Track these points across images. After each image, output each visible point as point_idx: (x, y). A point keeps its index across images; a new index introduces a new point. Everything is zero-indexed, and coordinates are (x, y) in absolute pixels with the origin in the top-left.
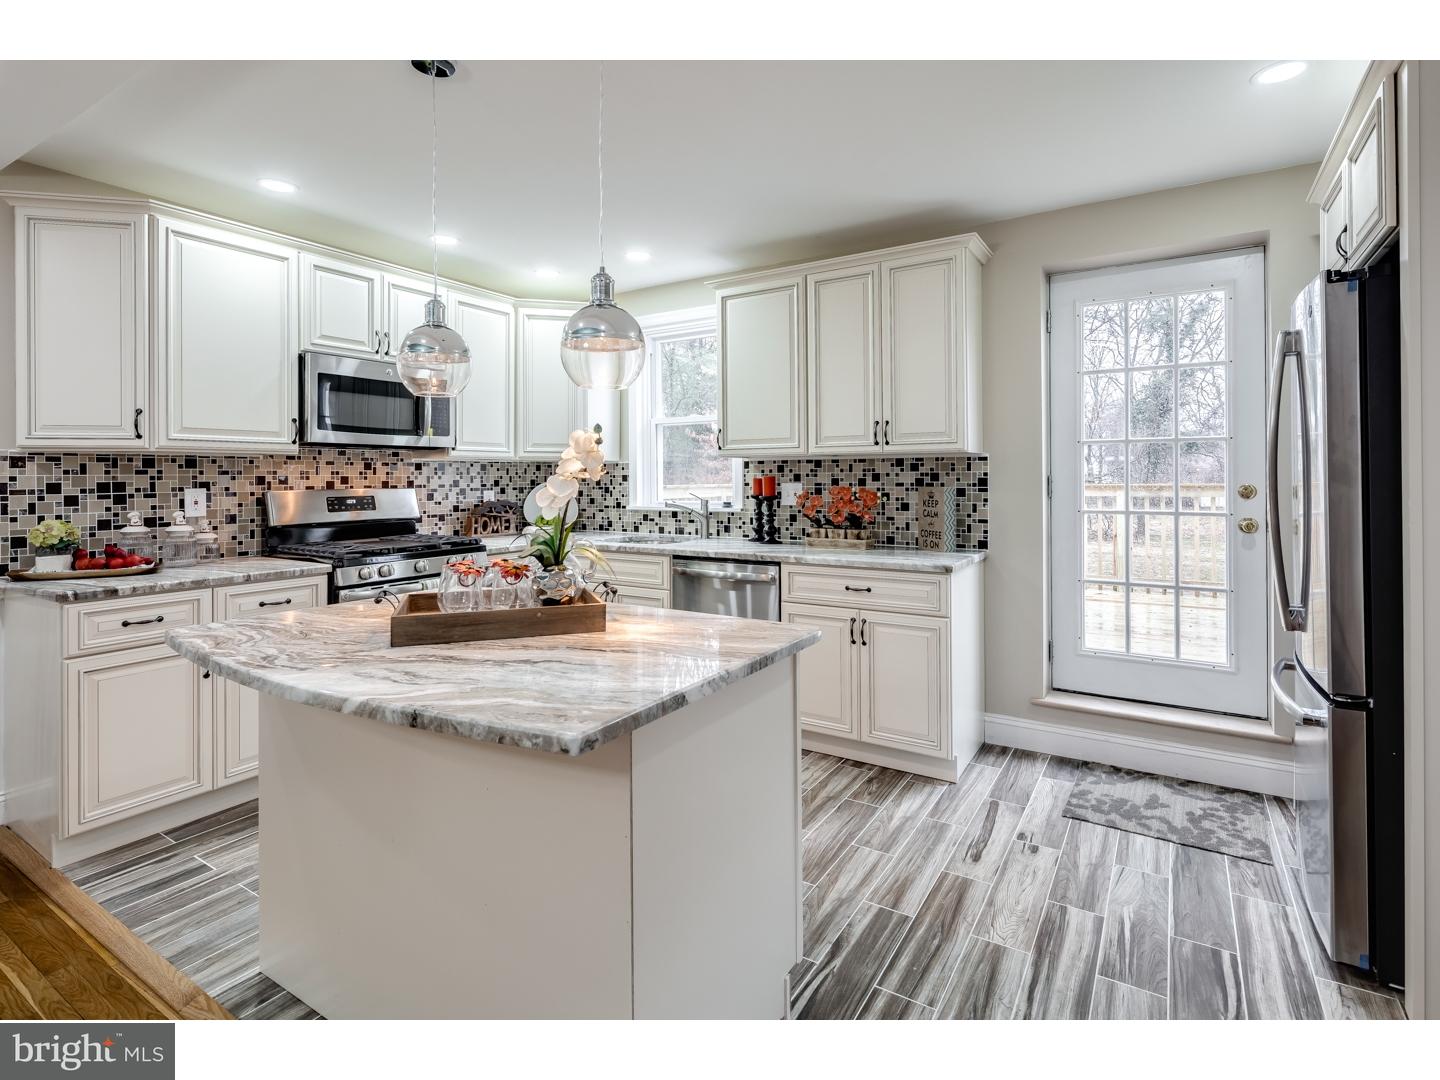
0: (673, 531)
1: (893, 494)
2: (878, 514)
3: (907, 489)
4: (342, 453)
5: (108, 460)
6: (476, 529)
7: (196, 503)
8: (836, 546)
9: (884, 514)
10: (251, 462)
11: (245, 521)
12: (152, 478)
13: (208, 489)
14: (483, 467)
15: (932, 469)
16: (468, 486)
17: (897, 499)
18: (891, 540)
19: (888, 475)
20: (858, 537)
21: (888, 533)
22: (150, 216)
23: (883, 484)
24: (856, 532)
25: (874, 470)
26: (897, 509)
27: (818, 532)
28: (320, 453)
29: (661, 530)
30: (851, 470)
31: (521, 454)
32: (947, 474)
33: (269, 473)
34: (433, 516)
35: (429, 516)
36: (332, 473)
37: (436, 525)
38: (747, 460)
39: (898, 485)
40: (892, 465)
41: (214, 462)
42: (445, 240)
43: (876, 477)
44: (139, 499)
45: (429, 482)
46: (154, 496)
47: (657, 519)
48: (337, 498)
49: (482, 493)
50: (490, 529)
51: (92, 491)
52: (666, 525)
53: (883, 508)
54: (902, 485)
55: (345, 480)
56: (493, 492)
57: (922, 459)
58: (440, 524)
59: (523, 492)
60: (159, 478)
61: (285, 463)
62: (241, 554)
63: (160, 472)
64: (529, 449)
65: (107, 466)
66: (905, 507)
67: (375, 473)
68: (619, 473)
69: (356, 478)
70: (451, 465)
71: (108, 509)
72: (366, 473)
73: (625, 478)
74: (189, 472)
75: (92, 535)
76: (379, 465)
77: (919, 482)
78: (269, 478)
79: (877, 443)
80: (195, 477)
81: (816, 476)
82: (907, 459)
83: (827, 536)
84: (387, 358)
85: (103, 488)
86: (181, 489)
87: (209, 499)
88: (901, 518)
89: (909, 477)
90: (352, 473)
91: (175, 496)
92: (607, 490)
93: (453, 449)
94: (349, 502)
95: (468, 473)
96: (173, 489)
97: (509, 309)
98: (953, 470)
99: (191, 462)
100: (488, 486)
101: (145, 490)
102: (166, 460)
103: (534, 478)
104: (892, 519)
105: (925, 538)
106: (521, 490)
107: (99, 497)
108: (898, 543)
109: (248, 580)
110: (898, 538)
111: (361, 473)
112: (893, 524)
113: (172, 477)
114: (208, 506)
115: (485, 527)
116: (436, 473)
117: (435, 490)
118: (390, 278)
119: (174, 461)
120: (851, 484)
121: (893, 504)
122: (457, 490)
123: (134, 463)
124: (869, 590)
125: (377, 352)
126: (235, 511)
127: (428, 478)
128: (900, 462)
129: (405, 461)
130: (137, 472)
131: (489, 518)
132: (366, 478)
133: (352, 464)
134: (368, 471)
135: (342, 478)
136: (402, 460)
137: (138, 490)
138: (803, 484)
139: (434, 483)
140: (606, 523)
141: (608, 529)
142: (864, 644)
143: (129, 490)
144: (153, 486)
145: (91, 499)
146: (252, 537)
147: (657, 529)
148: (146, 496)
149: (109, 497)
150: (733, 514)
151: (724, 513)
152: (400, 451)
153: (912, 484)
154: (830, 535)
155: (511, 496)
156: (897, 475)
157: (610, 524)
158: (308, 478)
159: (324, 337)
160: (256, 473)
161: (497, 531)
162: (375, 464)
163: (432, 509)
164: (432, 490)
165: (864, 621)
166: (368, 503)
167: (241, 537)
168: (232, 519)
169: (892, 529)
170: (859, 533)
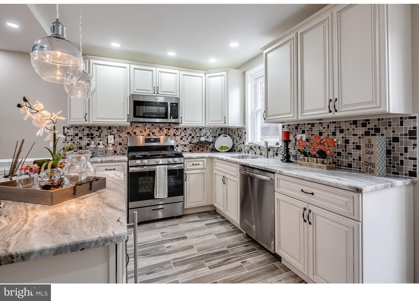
0: (259, 154)
1: (351, 140)
2: (343, 151)
3: (360, 138)
4: (153, 125)
5: (89, 127)
6: (195, 150)
7: (111, 139)
8: (312, 166)
9: (346, 151)
10: (126, 128)
11: (124, 145)
12: (100, 132)
13: (114, 136)
14: (201, 129)
15: (375, 126)
16: (195, 135)
17: (354, 143)
18: (350, 166)
19: (348, 130)
20: (323, 163)
21: (348, 161)
22: (89, 60)
23: (345, 135)
24: (322, 160)
25: (340, 127)
26: (354, 149)
27: (304, 159)
28: (146, 125)
29: (255, 153)
30: (328, 128)
31: (207, 124)
32: (386, 129)
33: (131, 131)
34: (182, 145)
35: (181, 145)
36: (150, 131)
37: (183, 148)
38: (283, 124)
39: (354, 135)
40: (351, 124)
41: (116, 128)
42: (171, 54)
43: (342, 131)
44: (97, 138)
45: (181, 134)
46: (100, 137)
47: (254, 148)
48: (148, 139)
49: (200, 138)
50: (200, 150)
51: (85, 136)
52: (257, 151)
53: (346, 148)
54: (356, 135)
55: (153, 133)
56: (204, 137)
57: (369, 120)
58: (185, 148)
59: (215, 138)
60: (102, 132)
61: (136, 128)
62: (123, 154)
63: (102, 131)
64: (209, 123)
65: (89, 129)
66: (358, 148)
67: (163, 131)
68: (244, 131)
69: (157, 133)
70: (189, 129)
71: (89, 140)
72: (160, 131)
73: (245, 133)
74: (109, 131)
75: (85, 147)
76: (164, 129)
77: (367, 134)
78: (131, 133)
79: (330, 111)
80: (111, 132)
81: (312, 131)
82: (360, 120)
83: (308, 161)
84: (158, 95)
85: (88, 135)
86: (107, 135)
87: (114, 138)
88: (356, 154)
89: (361, 131)
90: (156, 131)
91: (106, 137)
92: (241, 137)
93: (181, 123)
94: (152, 140)
95: (195, 131)
96: (105, 135)
97: (203, 75)
98: (390, 125)
99: (110, 128)
100: (202, 135)
101: (98, 135)
102: (104, 128)
103: (220, 133)
104: (351, 154)
105: (366, 166)
106: (215, 137)
107: (87, 137)
108: (354, 168)
109: (102, 162)
110: (354, 165)
111: (158, 131)
112: (351, 157)
113: (105, 132)
114: (114, 140)
115: (198, 149)
116: (183, 131)
117: (183, 137)
118: (159, 69)
119: (105, 128)
120: (328, 135)
121: (351, 146)
122: (191, 137)
123: (95, 128)
124: (313, 194)
125: (154, 93)
126: (121, 142)
127: (181, 133)
128: (355, 122)
129: (173, 128)
130: (96, 131)
131: (200, 146)
132: (160, 133)
133: (156, 128)
134: (161, 131)
135: (152, 132)
136: (172, 127)
137: (96, 135)
138: (306, 135)
139: (183, 134)
140: (240, 150)
141: (241, 152)
142: (310, 224)
143: (94, 136)
144: (100, 134)
145: (85, 138)
146: (126, 149)
147: (254, 153)
148: (98, 137)
149: (89, 137)
150: (278, 148)
151: (275, 147)
152: (171, 124)
153: (362, 135)
154: (310, 160)
155: (210, 139)
156: (353, 129)
157: (241, 150)
158: (142, 133)
159: (137, 90)
160: (127, 131)
161: (203, 151)
162: (163, 128)
163: (182, 142)
164: (182, 137)
165: (310, 211)
166: (157, 140)
167: (123, 149)
168: (120, 144)
169: (351, 159)
170: (323, 161)
